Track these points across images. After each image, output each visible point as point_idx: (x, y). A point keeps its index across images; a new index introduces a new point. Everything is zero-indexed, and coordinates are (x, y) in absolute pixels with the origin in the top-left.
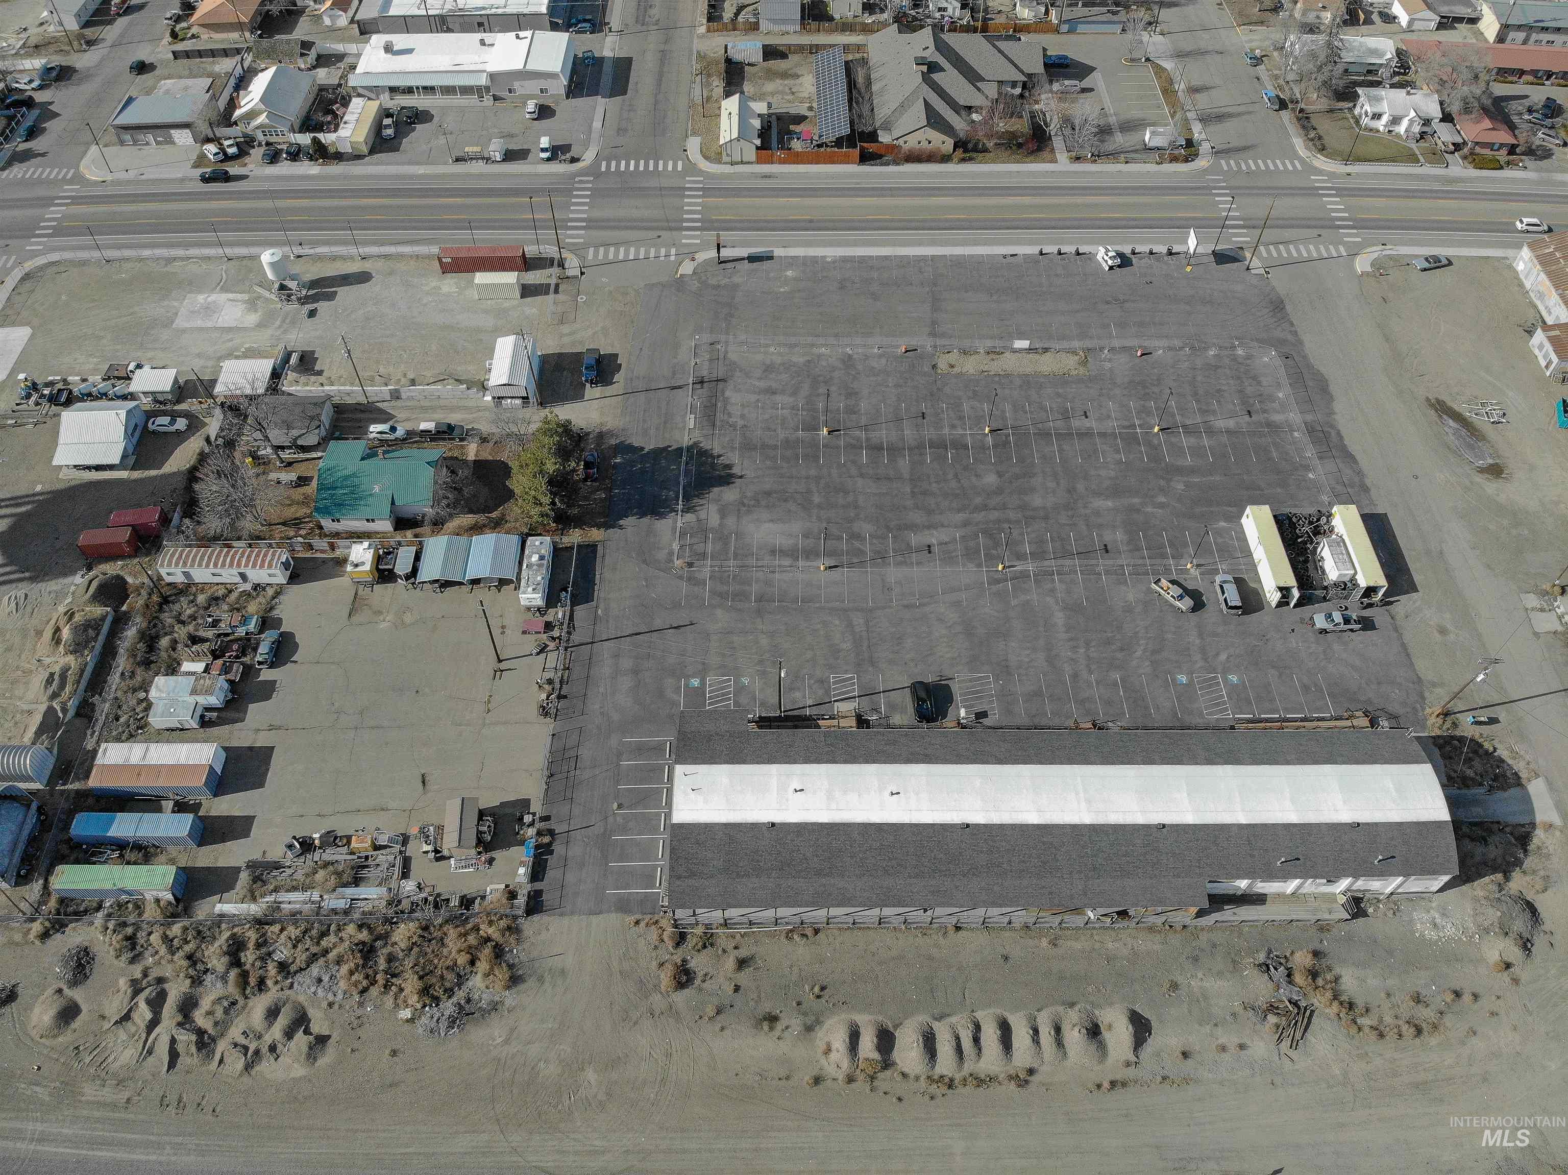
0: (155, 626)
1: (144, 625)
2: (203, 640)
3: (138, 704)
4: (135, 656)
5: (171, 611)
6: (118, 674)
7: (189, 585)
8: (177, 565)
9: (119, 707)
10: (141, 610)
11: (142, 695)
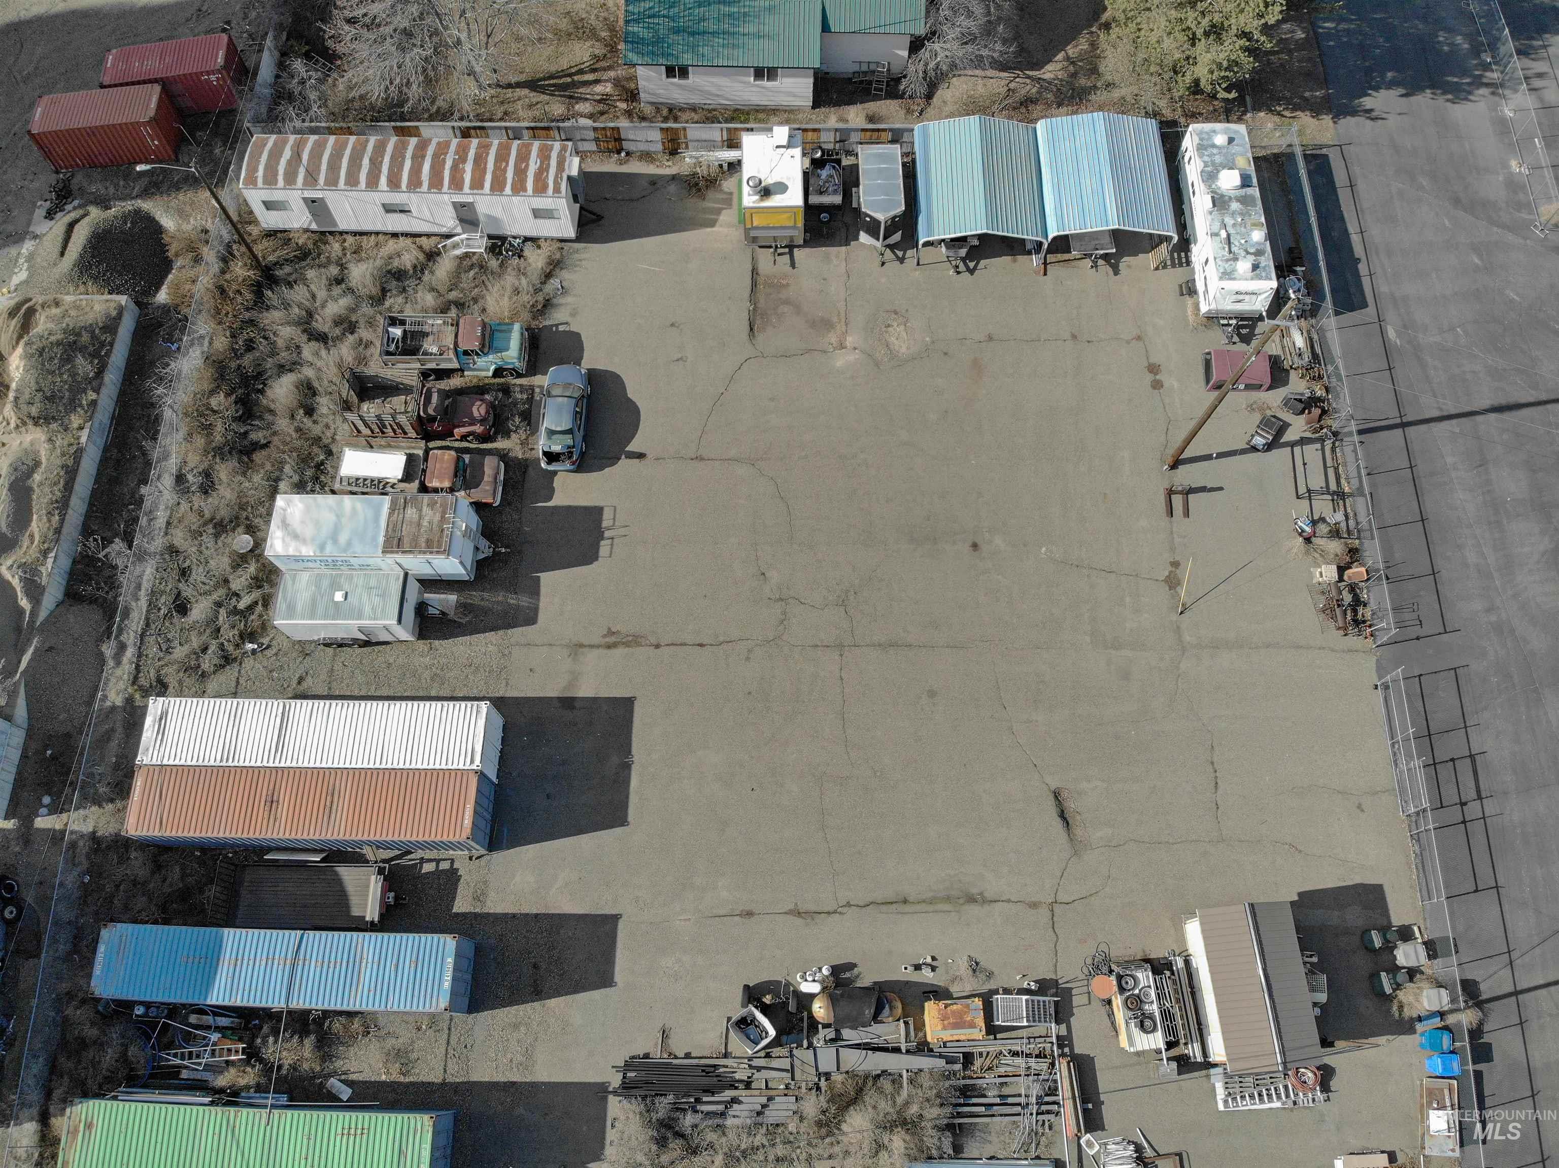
0: (250, 346)
1: (221, 343)
2: (386, 389)
3: (235, 566)
4: (208, 429)
5: (286, 306)
6: (168, 481)
7: (322, 236)
8: (290, 179)
9: (184, 573)
10: (209, 303)
11: (243, 541)
